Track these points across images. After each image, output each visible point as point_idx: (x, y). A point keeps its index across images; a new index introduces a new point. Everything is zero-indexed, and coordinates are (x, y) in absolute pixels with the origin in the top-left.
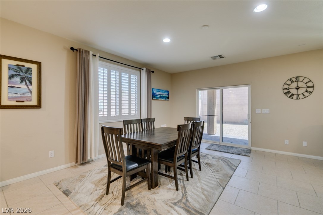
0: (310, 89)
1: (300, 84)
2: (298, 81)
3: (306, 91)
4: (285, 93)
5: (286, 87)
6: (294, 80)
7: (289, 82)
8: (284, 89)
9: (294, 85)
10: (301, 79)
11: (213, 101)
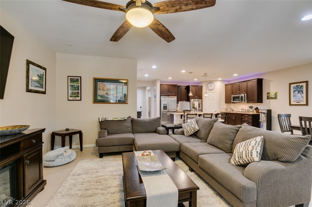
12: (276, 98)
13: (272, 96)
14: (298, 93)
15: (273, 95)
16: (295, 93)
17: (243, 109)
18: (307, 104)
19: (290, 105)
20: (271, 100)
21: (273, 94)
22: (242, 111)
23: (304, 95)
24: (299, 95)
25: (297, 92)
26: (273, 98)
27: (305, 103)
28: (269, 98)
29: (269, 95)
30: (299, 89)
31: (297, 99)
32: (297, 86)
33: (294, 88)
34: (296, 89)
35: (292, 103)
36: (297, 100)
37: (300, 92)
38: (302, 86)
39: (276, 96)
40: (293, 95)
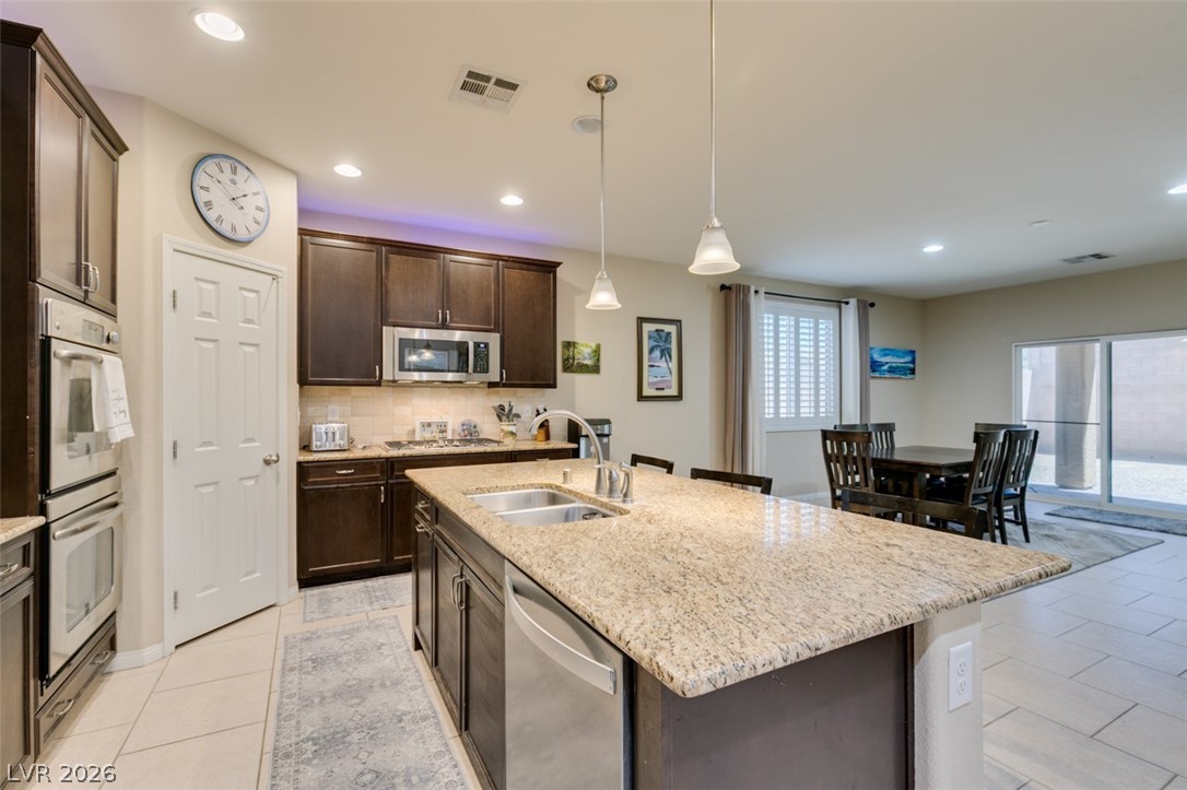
11: (1082, 375)
12: (595, 369)
13: (585, 359)
14: (661, 357)
15: (589, 354)
16: (653, 355)
17: (429, 425)
18: (679, 397)
19: (641, 397)
20: (581, 379)
21: (589, 350)
22: (428, 436)
23: (674, 365)
24: (663, 364)
25: (657, 353)
26: (586, 365)
27: (673, 391)
28: (572, 365)
29: (571, 354)
30: (662, 343)
31: (659, 379)
32: (657, 331)
33: (650, 337)
34: (655, 344)
35: (647, 392)
36: (658, 382)
37: (666, 352)
38: (669, 333)
39: (598, 360)
40: (649, 360)
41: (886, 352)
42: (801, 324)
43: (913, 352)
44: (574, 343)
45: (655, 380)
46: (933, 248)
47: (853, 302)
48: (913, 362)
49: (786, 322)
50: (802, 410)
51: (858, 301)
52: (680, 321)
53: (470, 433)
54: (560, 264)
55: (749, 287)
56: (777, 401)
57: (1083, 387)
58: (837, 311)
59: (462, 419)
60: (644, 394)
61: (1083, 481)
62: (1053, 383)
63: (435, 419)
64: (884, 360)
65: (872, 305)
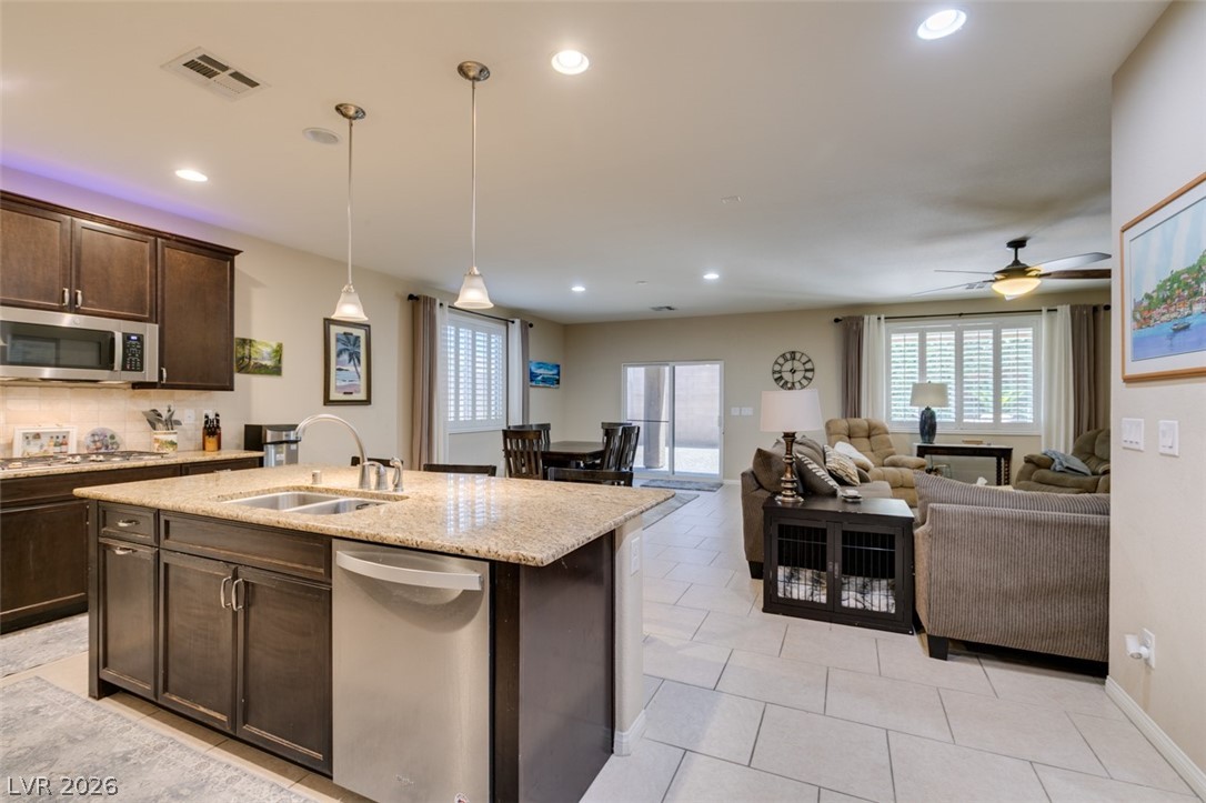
0: (809, 375)
1: (797, 365)
2: (794, 359)
3: (805, 377)
4: (776, 380)
5: (777, 368)
6: (788, 356)
7: (781, 361)
8: (774, 372)
9: (788, 366)
10: (798, 356)
11: (659, 389)
12: (276, 370)
13: (263, 359)
14: (350, 361)
15: (269, 354)
16: (341, 359)
17: (37, 436)
18: (368, 401)
19: (328, 402)
20: (258, 381)
21: (269, 350)
22: (34, 450)
23: (362, 369)
24: (351, 368)
25: (345, 357)
26: (266, 367)
27: (362, 396)
28: (248, 365)
29: (247, 352)
30: (350, 347)
31: (347, 383)
32: (345, 334)
33: (338, 340)
34: (344, 347)
35: (334, 396)
37: (354, 356)
38: (358, 338)
39: (280, 361)
40: (337, 364)
41: (541, 365)
42: (478, 338)
43: (558, 366)
44: (251, 341)
45: (344, 383)
46: (578, 289)
47: (517, 321)
48: (558, 374)
49: (465, 334)
50: (478, 414)
51: (522, 321)
52: (369, 326)
53: (105, 443)
54: (238, 252)
55: (435, 300)
56: (457, 406)
57: (659, 396)
58: (505, 328)
59: (94, 427)
60: (332, 398)
61: (658, 462)
62: (642, 392)
63: (48, 427)
64: (539, 371)
65: (531, 325)
